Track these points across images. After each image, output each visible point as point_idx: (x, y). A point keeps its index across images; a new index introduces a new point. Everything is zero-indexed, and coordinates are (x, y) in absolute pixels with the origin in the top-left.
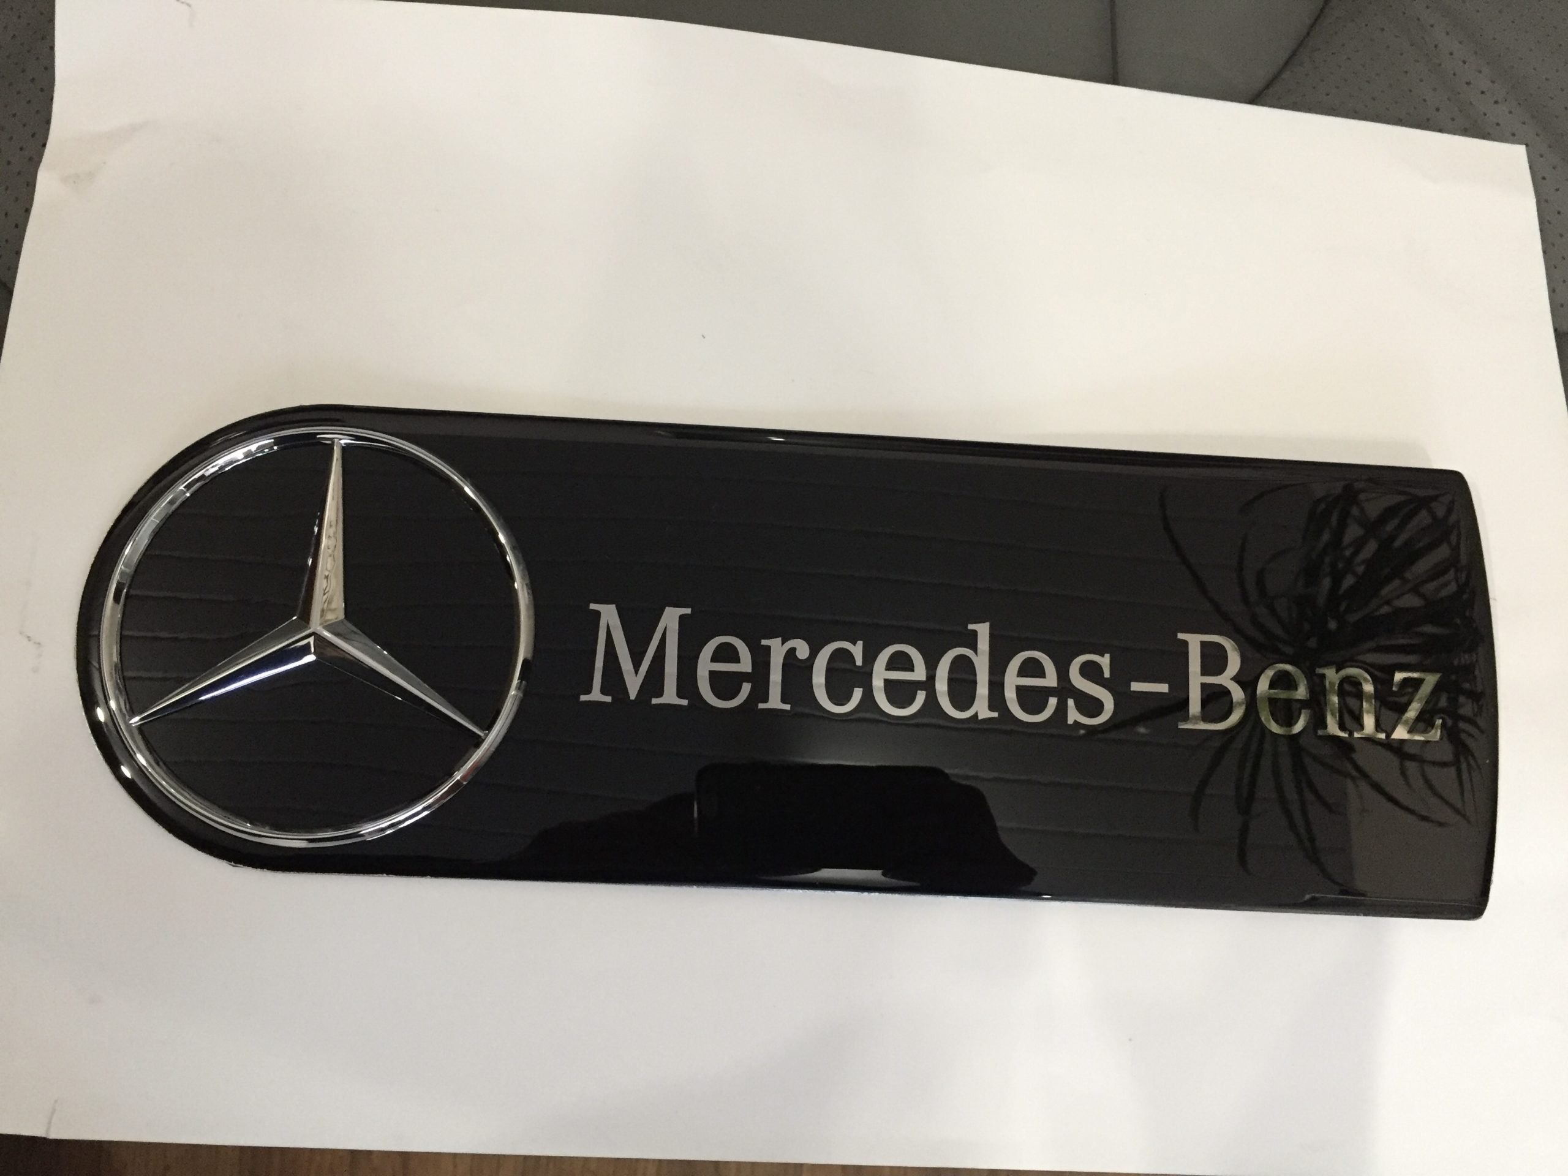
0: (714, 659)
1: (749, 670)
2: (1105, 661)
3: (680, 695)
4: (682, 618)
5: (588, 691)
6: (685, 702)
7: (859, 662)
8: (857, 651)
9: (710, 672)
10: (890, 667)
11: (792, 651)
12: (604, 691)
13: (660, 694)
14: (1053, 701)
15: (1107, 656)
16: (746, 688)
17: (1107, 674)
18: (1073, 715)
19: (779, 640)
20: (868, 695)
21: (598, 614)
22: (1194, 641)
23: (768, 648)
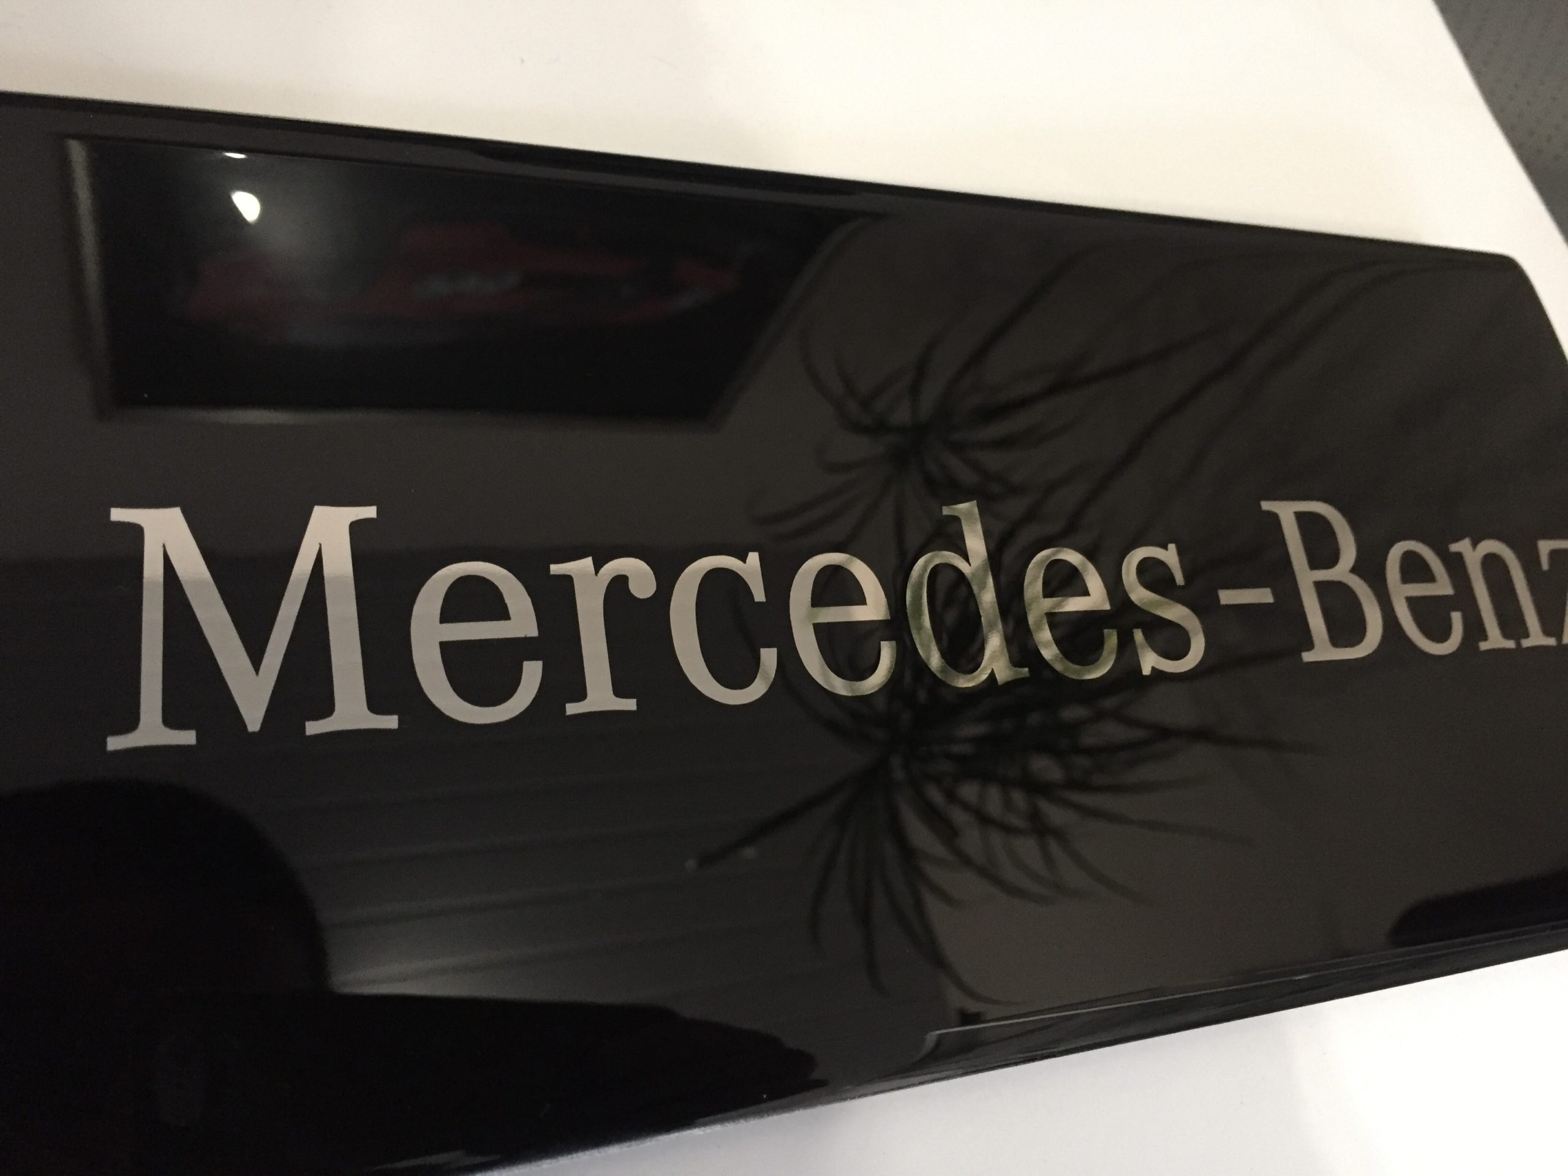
0: (447, 616)
1: (533, 631)
2: (1170, 556)
3: (376, 705)
4: (356, 528)
5: (130, 722)
6: (391, 722)
7: (759, 595)
8: (750, 568)
9: (443, 645)
10: (820, 598)
11: (619, 583)
12: (172, 719)
13: (326, 708)
14: (1112, 639)
15: (1172, 547)
16: (532, 673)
17: (1179, 579)
18: (1150, 661)
19: (588, 562)
20: (789, 659)
21: (136, 532)
22: (1286, 512)
23: (567, 581)
